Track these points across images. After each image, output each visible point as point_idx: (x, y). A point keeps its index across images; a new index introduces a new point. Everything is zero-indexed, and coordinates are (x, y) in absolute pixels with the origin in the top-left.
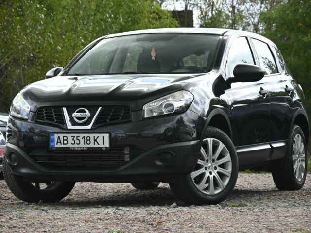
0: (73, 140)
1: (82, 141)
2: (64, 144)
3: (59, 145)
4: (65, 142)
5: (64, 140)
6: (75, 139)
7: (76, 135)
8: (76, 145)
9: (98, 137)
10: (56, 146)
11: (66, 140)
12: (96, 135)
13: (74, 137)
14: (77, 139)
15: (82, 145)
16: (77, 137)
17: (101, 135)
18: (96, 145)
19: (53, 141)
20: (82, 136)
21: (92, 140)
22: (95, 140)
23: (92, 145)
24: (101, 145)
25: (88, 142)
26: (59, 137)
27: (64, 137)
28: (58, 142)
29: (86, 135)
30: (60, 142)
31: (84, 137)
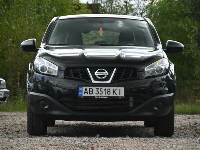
0: (97, 91)
1: (104, 92)
2: (90, 94)
3: (86, 95)
4: (91, 93)
5: (90, 91)
6: (99, 90)
7: (99, 88)
8: (99, 95)
9: (116, 89)
10: (83, 95)
11: (92, 91)
12: (115, 88)
13: (98, 89)
14: (100, 91)
15: (104, 95)
16: (100, 89)
17: (118, 88)
18: (115, 95)
19: (82, 91)
20: (104, 88)
21: (112, 92)
22: (114, 92)
23: (111, 95)
24: (118, 95)
25: (109, 93)
26: (86, 89)
27: (90, 89)
28: (85, 92)
29: (107, 88)
30: (87, 93)
31: (106, 89)
